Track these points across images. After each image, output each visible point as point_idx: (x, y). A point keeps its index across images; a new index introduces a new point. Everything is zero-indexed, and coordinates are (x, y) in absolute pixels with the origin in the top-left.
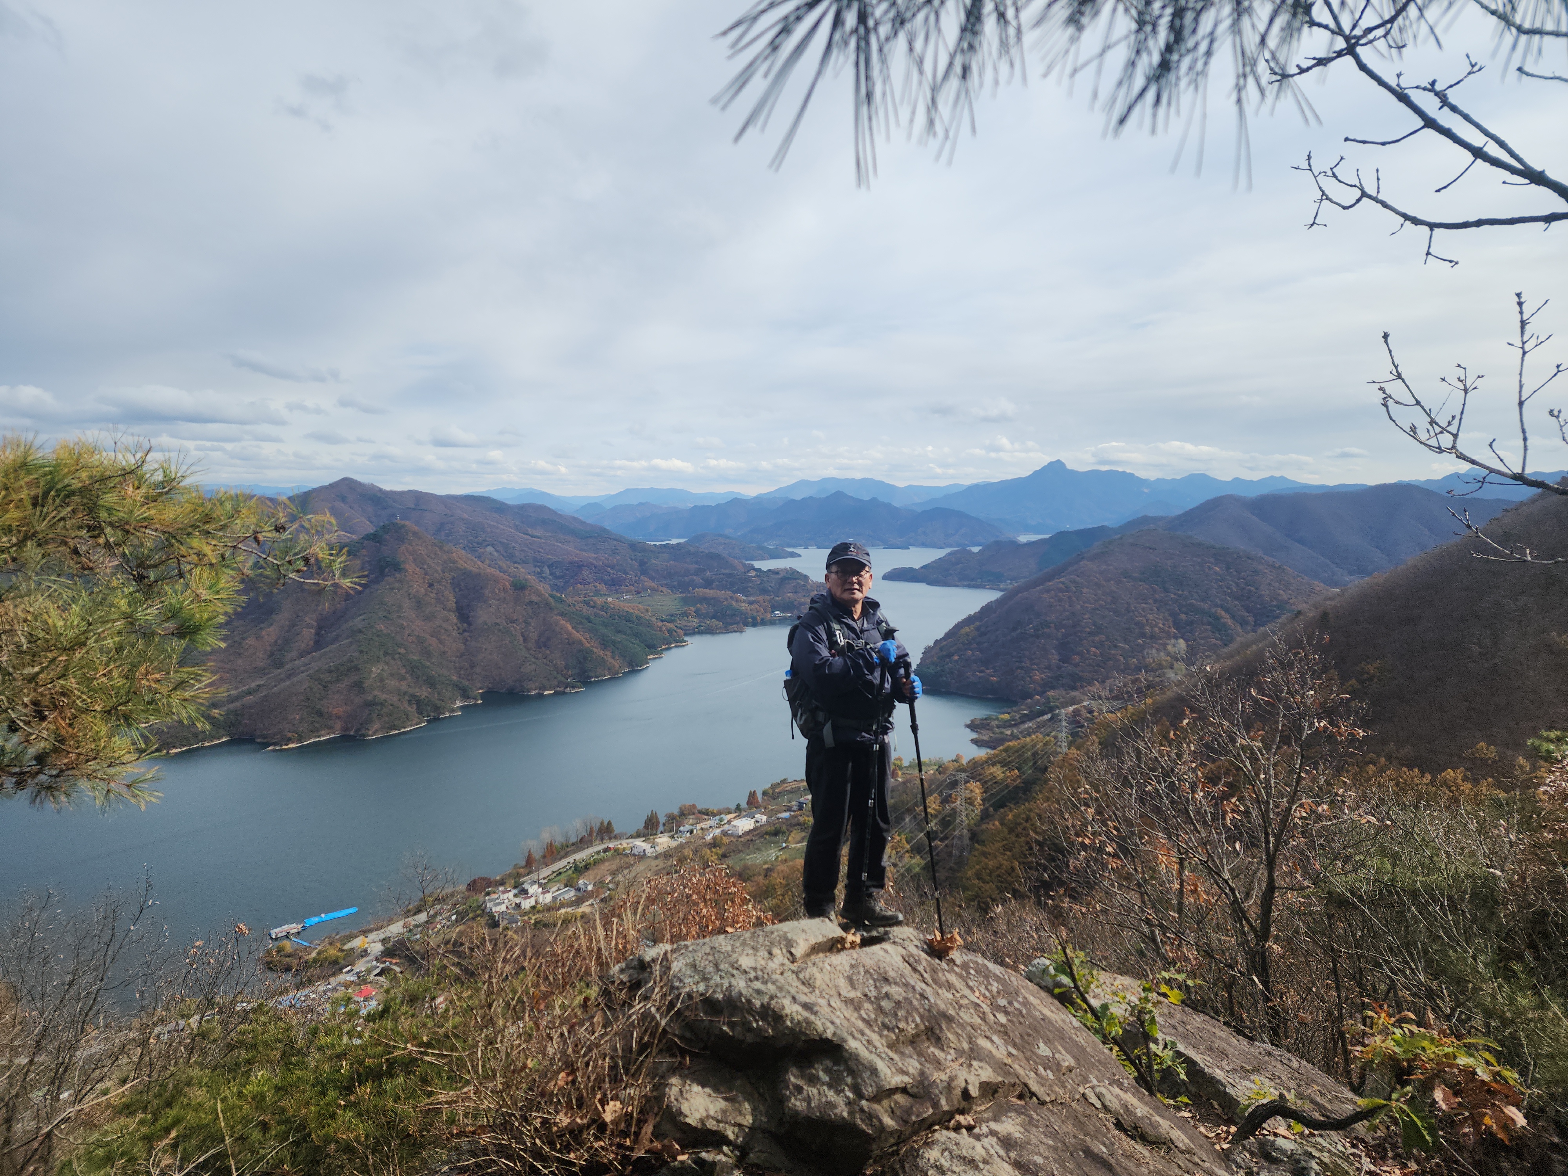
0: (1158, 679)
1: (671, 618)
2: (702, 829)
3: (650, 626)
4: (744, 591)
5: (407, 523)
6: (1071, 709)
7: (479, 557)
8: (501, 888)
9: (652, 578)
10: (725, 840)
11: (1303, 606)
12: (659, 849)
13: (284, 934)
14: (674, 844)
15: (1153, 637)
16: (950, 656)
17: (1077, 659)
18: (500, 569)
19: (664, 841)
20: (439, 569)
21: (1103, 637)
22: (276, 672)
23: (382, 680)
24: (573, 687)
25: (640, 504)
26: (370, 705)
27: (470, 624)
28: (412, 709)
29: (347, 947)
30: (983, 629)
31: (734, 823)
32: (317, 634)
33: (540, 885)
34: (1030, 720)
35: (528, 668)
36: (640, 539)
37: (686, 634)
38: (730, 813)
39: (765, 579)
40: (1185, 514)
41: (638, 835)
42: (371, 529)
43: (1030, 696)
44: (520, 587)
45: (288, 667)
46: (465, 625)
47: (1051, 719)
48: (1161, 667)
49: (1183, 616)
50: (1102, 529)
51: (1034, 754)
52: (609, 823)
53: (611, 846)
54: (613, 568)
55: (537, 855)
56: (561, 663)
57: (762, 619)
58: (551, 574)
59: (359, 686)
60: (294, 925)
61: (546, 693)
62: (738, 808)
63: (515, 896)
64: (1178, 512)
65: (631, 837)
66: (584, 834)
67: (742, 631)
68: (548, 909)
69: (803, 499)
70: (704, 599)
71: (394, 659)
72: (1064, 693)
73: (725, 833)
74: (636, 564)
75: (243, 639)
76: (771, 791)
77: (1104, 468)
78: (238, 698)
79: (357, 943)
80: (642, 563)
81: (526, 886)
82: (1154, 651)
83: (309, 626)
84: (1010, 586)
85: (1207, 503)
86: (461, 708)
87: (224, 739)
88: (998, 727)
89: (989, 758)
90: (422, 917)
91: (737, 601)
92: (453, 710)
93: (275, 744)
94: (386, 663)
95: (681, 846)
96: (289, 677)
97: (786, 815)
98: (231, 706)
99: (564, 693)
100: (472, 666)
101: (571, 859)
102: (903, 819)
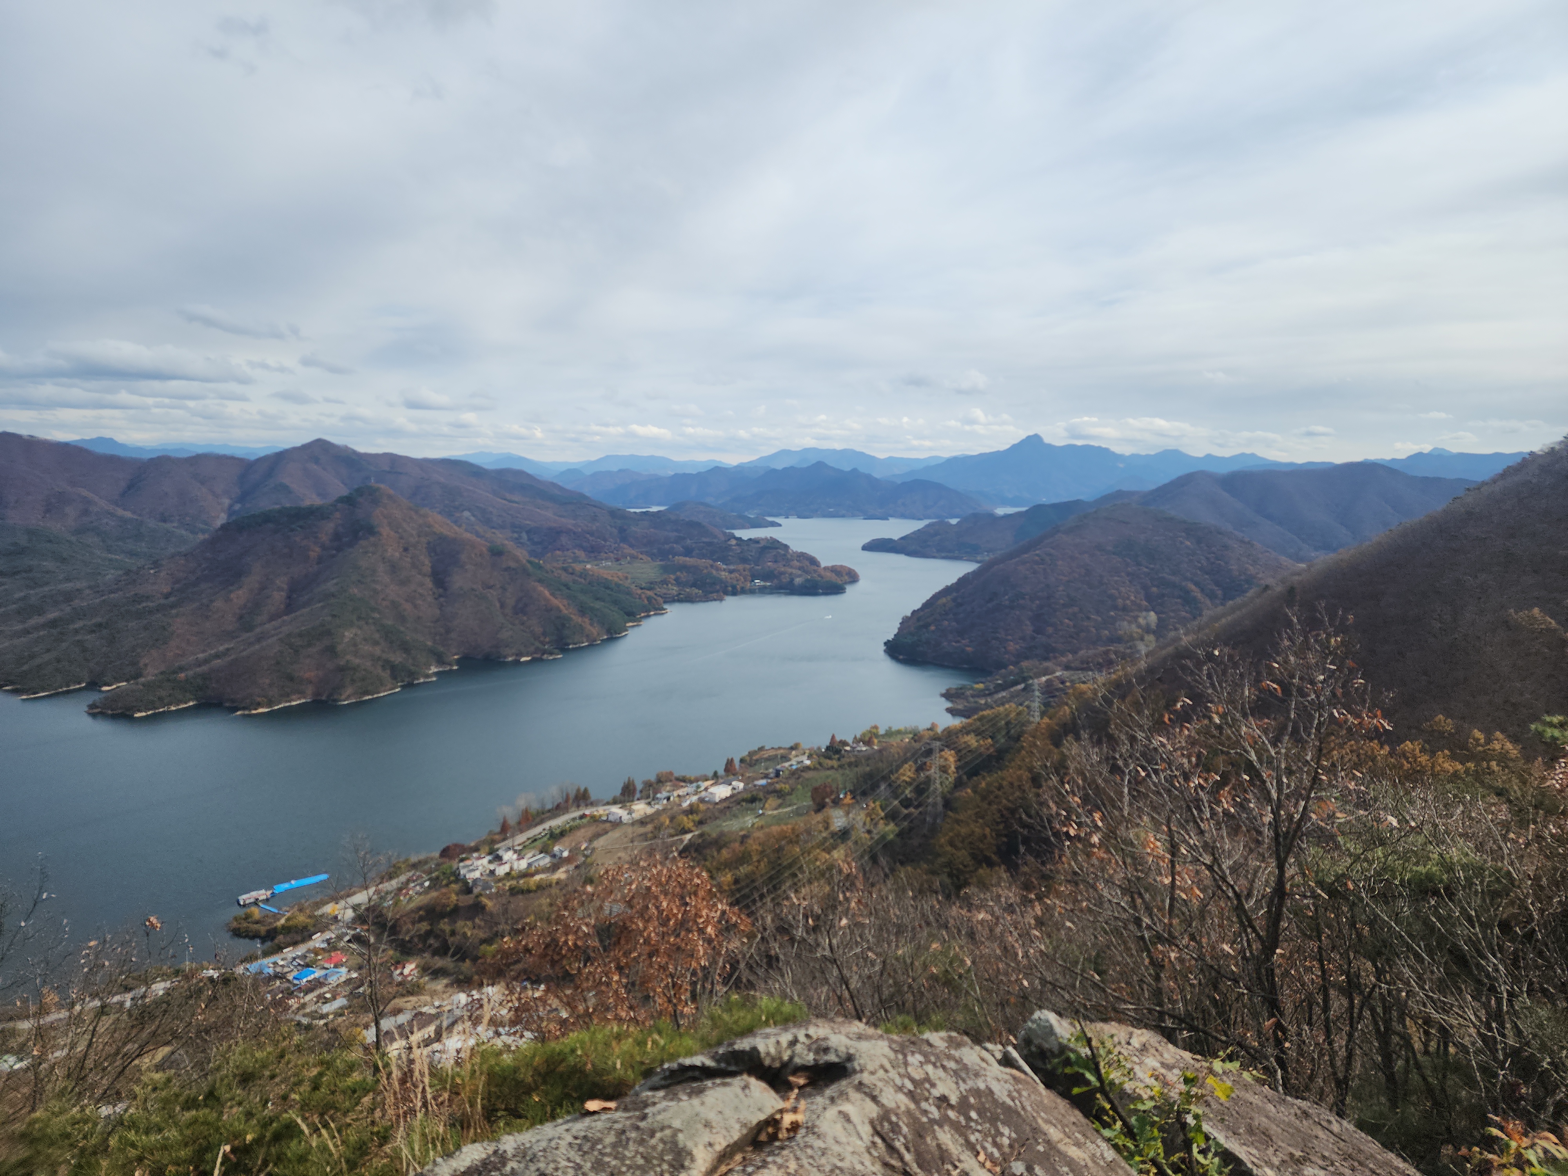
0: (1128, 651)
1: (651, 586)
2: (679, 796)
3: (629, 593)
4: (725, 560)
5: (382, 486)
6: (1044, 679)
7: (455, 522)
8: (475, 855)
9: (632, 546)
10: (702, 807)
11: (1270, 581)
12: (636, 816)
13: (252, 900)
14: (650, 811)
15: (1125, 609)
16: (926, 626)
17: (1050, 630)
18: (478, 534)
19: (641, 808)
20: (414, 533)
21: (1076, 609)
22: (246, 635)
23: (355, 645)
24: (551, 654)
25: (620, 471)
26: (342, 669)
27: (445, 589)
28: (386, 675)
29: (319, 913)
30: (959, 600)
31: (711, 790)
32: (289, 597)
33: (515, 851)
34: (1003, 690)
35: (505, 635)
36: (620, 506)
37: (665, 602)
38: (707, 780)
39: (746, 548)
40: (1158, 489)
41: (615, 802)
42: (344, 492)
43: (1005, 667)
44: (497, 552)
45: (258, 630)
46: (441, 590)
47: (1024, 689)
48: (1132, 638)
49: (1154, 589)
50: (1077, 502)
51: (1008, 723)
52: (586, 790)
53: (587, 812)
54: (592, 534)
55: (512, 822)
56: (538, 630)
57: (742, 588)
58: (529, 539)
59: (331, 651)
60: (263, 891)
61: (523, 659)
62: (715, 776)
63: (490, 862)
64: (1153, 487)
65: (608, 803)
66: (560, 800)
67: (721, 600)
68: (525, 874)
69: (785, 469)
70: (684, 568)
71: (367, 623)
72: (1037, 663)
73: (702, 800)
74: (615, 531)
75: (212, 601)
76: (748, 759)
77: (1079, 443)
78: (206, 661)
79: (329, 909)
80: (622, 530)
81: (500, 853)
82: (1125, 623)
83: (280, 589)
84: (987, 558)
85: (1180, 478)
86: (436, 674)
87: (191, 704)
88: (973, 696)
89: (963, 727)
90: (394, 884)
91: (718, 569)
92: (428, 676)
93: (244, 709)
94: (360, 628)
95: (658, 813)
96: (259, 640)
97: (763, 782)
98: (198, 670)
99: (541, 660)
100: (448, 631)
101: (547, 825)
102: (878, 787)
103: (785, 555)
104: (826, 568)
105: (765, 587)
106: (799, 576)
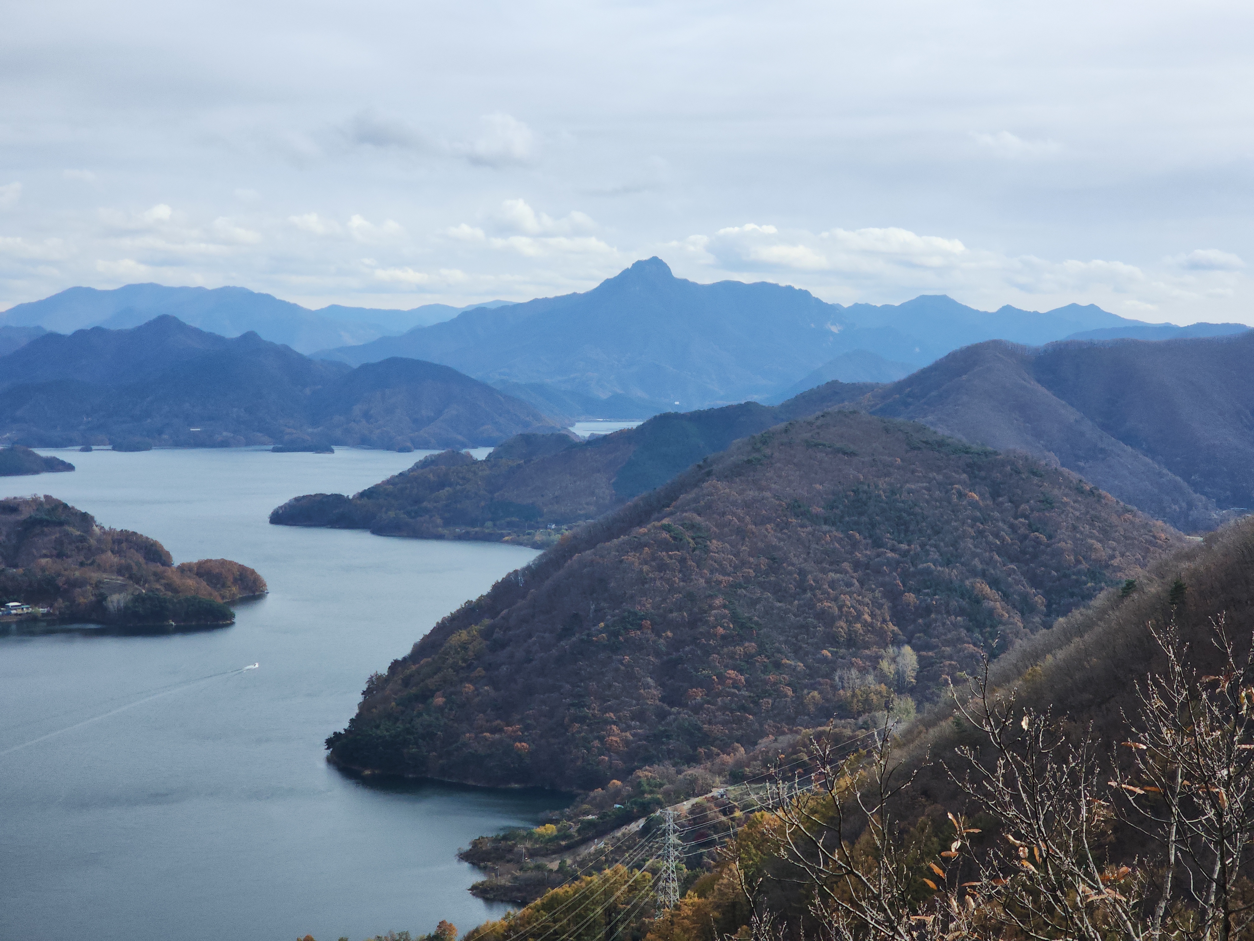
0: (861, 734)
6: (686, 805)
15: (852, 642)
16: (425, 696)
17: (698, 695)
21: (751, 646)
30: (498, 634)
34: (600, 834)
40: (912, 381)
43: (602, 783)
47: (645, 830)
48: (868, 706)
49: (910, 597)
50: (748, 409)
51: (610, 911)
64: (899, 375)
72: (672, 770)
82: (854, 672)
84: (556, 538)
85: (953, 357)
88: (532, 854)
89: (510, 928)
103: (82, 539)
104: (184, 569)
105: (33, 619)
106: (121, 588)
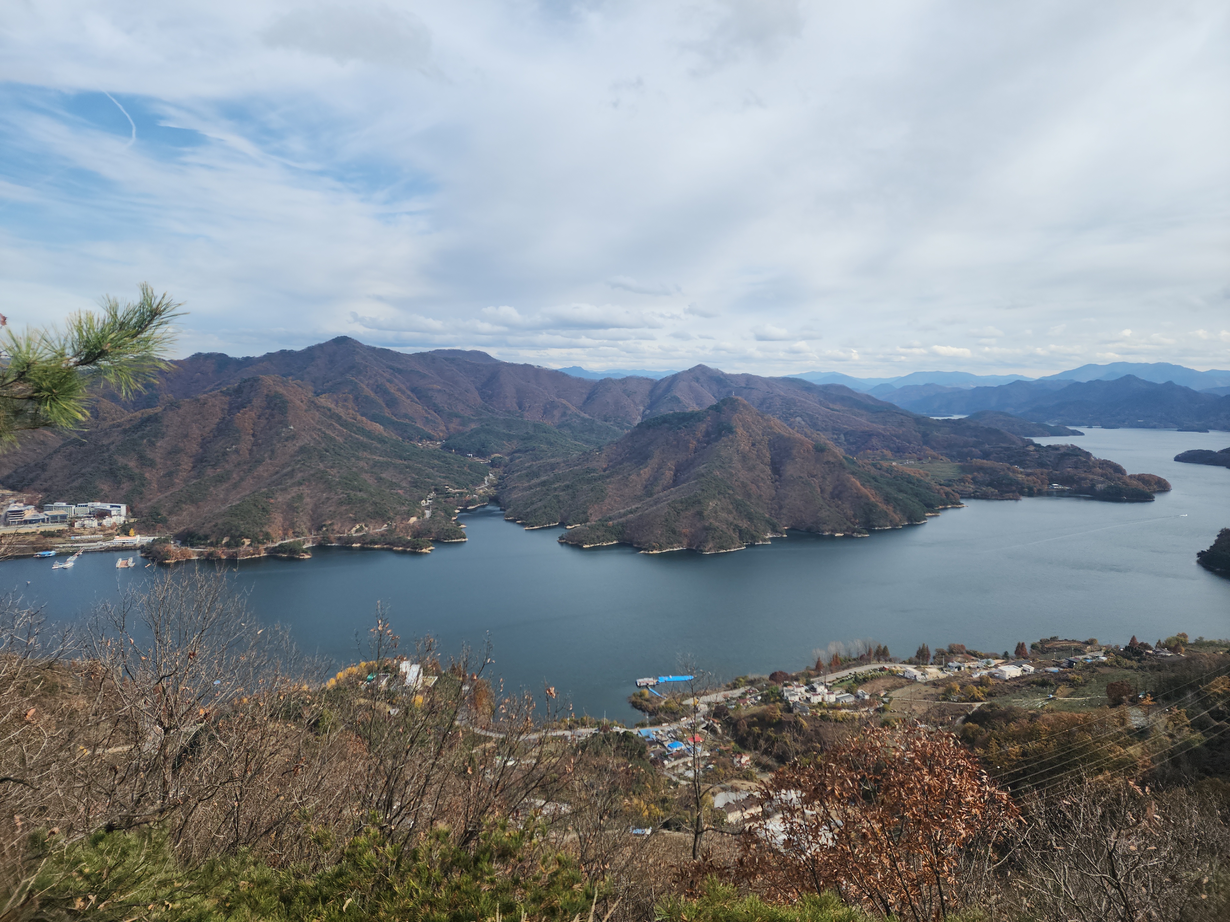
1: (949, 483)
2: (969, 667)
3: (929, 488)
4: (1021, 464)
5: (740, 398)
7: (790, 425)
8: (795, 683)
9: (933, 448)
10: (991, 681)
12: (929, 677)
13: (645, 684)
14: (942, 675)
18: (806, 435)
19: (933, 672)
20: (760, 433)
22: (649, 499)
23: (716, 512)
24: (860, 533)
25: (926, 385)
26: (706, 529)
27: (780, 476)
28: (736, 536)
29: (684, 703)
31: (1002, 668)
32: (675, 475)
33: (826, 687)
35: (823, 514)
36: (924, 414)
37: (962, 498)
38: (997, 658)
39: (1044, 454)
41: (910, 662)
42: (714, 402)
44: (820, 449)
45: (655, 496)
46: (777, 476)
52: (885, 648)
53: (886, 667)
54: (898, 438)
55: (825, 662)
56: (850, 513)
57: (1039, 490)
58: (846, 440)
59: (700, 514)
60: (651, 679)
61: (837, 535)
62: (1006, 656)
63: (806, 691)
65: (904, 662)
66: (864, 653)
67: (1017, 499)
68: (833, 707)
70: (980, 469)
71: (725, 497)
73: (992, 675)
74: (919, 435)
75: (629, 475)
76: (1040, 646)
78: (625, 515)
79: (690, 701)
80: (925, 435)
81: (815, 685)
83: (670, 469)
86: (771, 539)
87: (615, 542)
90: (737, 693)
91: (1014, 472)
92: (765, 540)
93: (645, 549)
94: (720, 500)
95: (949, 678)
96: (656, 503)
97: (1055, 669)
98: (620, 520)
99: (852, 537)
100: (781, 508)
101: (853, 671)
102: (1185, 695)
103: (1086, 462)
104: (1131, 477)
105: (1063, 491)
106: (1102, 482)
